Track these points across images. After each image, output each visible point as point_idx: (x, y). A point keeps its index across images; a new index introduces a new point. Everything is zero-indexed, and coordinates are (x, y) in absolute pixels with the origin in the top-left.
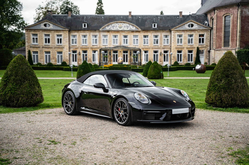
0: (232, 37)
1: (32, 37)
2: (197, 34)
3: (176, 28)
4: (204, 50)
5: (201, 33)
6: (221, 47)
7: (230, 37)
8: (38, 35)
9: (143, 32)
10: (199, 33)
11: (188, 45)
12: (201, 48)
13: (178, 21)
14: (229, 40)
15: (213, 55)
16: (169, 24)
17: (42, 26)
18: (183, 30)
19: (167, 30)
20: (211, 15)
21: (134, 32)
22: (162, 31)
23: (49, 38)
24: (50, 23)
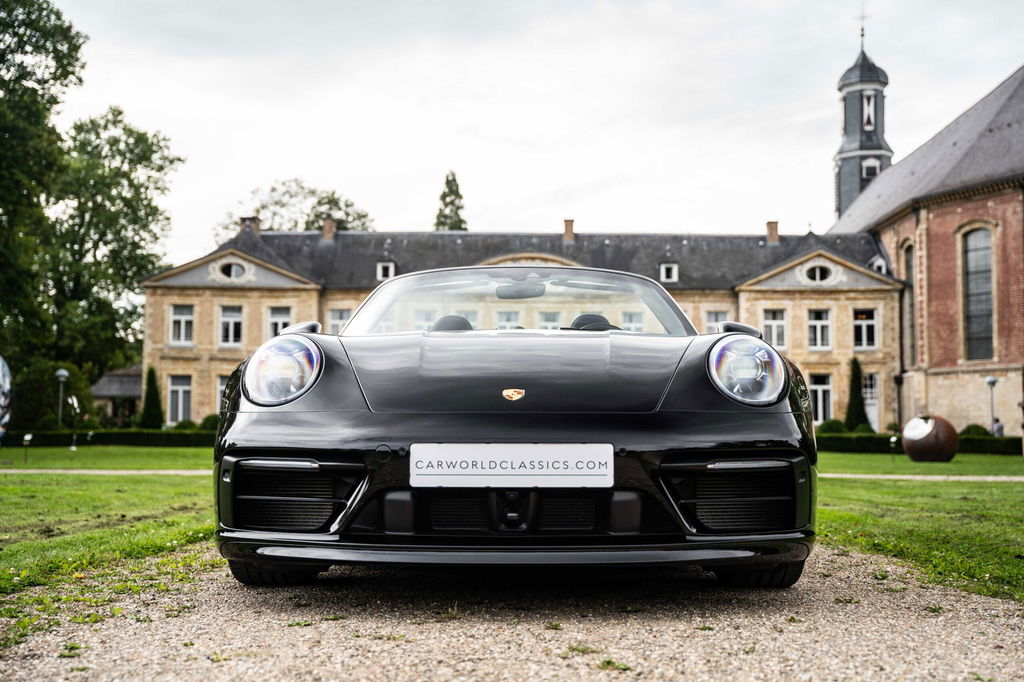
0: (1001, 319)
1: (171, 316)
2: (846, 306)
3: (759, 282)
4: (877, 373)
5: (863, 304)
6: (954, 362)
7: (995, 317)
8: (197, 309)
9: (623, 299)
10: (853, 302)
11: (811, 353)
12: (867, 364)
13: (761, 257)
14: (991, 331)
15: (918, 396)
16: (725, 269)
17: (215, 275)
18: (786, 288)
19: (722, 292)
20: (897, 233)
21: (585, 300)
22: (701, 295)
23: (237, 320)
24: (245, 259)
